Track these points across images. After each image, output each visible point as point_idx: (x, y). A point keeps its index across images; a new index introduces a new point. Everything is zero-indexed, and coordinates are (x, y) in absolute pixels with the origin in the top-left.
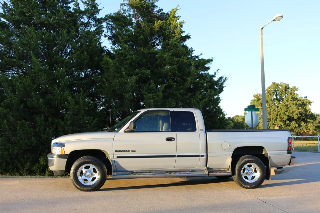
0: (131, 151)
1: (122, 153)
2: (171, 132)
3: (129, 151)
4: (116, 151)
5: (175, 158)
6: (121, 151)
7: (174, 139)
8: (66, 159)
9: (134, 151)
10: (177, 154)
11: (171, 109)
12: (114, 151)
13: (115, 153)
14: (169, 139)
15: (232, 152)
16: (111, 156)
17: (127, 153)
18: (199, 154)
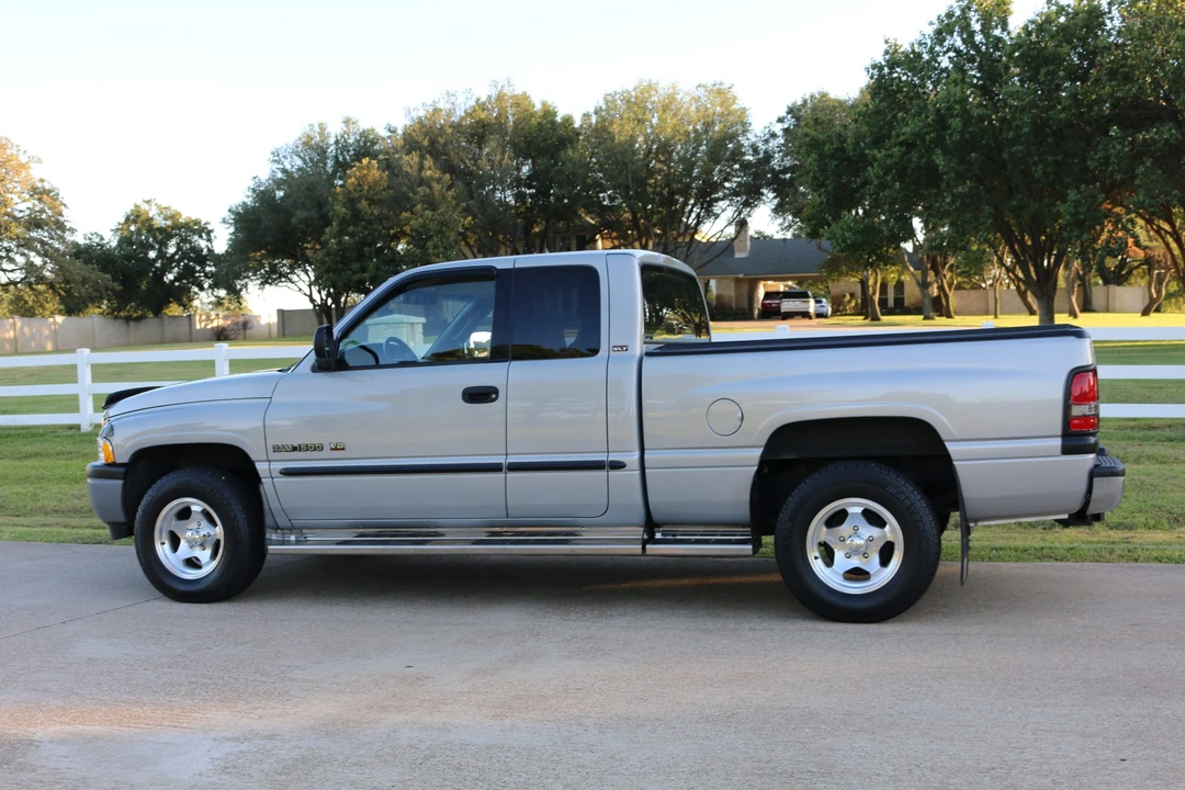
0: (328, 447)
1: (296, 454)
2: (490, 361)
3: (322, 445)
5: (500, 475)
6: (294, 449)
7: (496, 391)
8: (120, 482)
9: (341, 447)
10: (511, 460)
12: (270, 450)
13: (273, 456)
15: (762, 449)
16: (261, 467)
17: (316, 454)
18: (601, 457)
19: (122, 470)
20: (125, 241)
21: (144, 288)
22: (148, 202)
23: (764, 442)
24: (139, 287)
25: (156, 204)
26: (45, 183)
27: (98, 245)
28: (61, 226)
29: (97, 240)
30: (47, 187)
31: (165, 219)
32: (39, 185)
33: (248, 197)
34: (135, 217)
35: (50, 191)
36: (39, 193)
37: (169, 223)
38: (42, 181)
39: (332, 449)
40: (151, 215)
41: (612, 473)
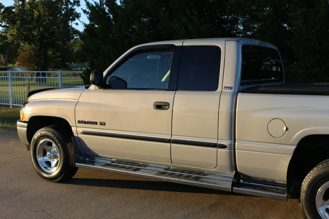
0: (99, 124)
1: (86, 125)
2: (167, 90)
3: (96, 122)
4: (80, 122)
5: (169, 144)
6: (85, 123)
7: (168, 104)
8: (26, 129)
9: (103, 124)
10: (174, 138)
11: (177, 43)
12: (77, 122)
13: (78, 125)
14: (159, 106)
15: (296, 146)
16: (74, 129)
17: (94, 126)
18: (214, 141)
19: (26, 124)
23: (297, 143)
39: (100, 125)
41: (219, 150)
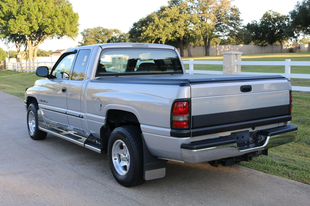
3: (45, 101)
4: (40, 100)
5: (66, 115)
6: (42, 101)
13: (39, 102)
14: (64, 90)
15: (105, 117)
16: (39, 105)
17: (44, 103)
18: (80, 114)
20: (262, 22)
21: (266, 36)
22: (270, 11)
24: (265, 36)
25: (272, 11)
26: (235, 7)
27: (255, 24)
28: (238, 19)
29: (255, 23)
30: (236, 8)
31: (275, 16)
32: (233, 7)
33: (295, 8)
34: (266, 15)
35: (236, 9)
36: (232, 10)
37: (276, 17)
38: (234, 6)
40: (270, 15)
41: (82, 119)
